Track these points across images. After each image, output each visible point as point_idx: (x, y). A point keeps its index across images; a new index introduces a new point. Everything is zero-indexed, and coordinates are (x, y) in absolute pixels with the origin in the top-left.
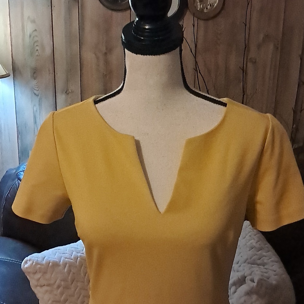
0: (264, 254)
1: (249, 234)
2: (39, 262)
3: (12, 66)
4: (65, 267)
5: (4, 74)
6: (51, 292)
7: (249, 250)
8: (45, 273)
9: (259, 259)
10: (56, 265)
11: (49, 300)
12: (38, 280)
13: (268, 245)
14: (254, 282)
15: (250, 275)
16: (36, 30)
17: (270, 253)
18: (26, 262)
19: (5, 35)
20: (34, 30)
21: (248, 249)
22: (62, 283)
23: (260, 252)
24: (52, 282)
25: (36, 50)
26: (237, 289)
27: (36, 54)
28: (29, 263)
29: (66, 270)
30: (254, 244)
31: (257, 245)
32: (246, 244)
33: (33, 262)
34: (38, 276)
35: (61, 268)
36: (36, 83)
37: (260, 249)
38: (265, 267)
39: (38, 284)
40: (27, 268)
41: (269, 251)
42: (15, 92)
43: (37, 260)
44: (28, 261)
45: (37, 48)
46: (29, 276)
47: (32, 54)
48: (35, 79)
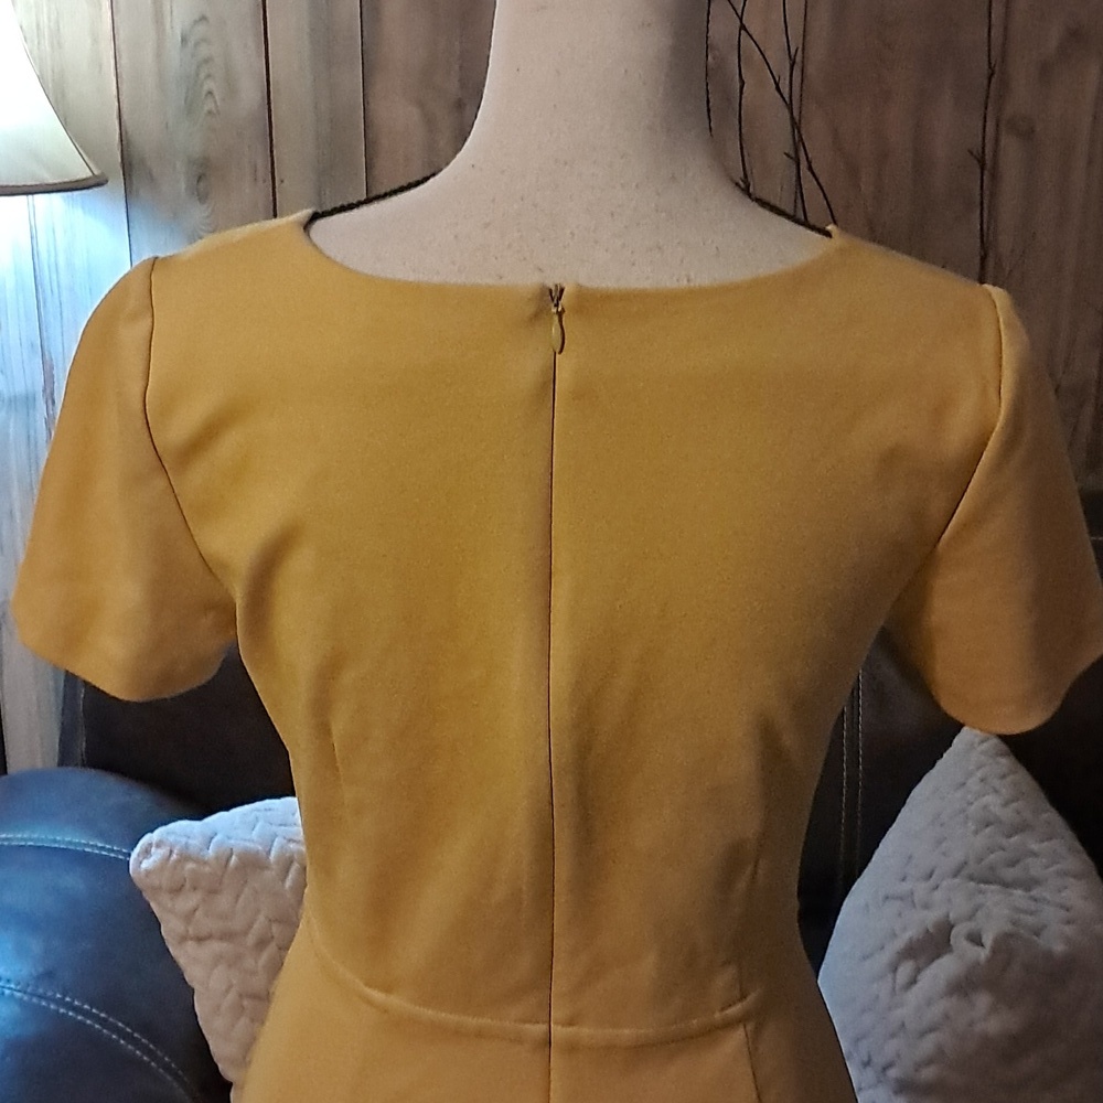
0: (1035, 847)
1: (979, 774)
2: (193, 851)
3: (119, 153)
4: (287, 872)
5: (84, 176)
6: (234, 962)
7: (976, 832)
8: (213, 892)
9: (1013, 863)
10: (252, 863)
11: (227, 991)
12: (189, 917)
13: (1052, 816)
14: (982, 946)
15: (971, 917)
16: (203, 18)
17: (1055, 844)
18: (147, 852)
19: (95, 40)
20: (197, 17)
21: (972, 826)
22: (275, 929)
23: (1015, 839)
24: (237, 924)
25: (204, 93)
26: (918, 970)
27: (206, 108)
28: (157, 855)
29: (288, 883)
30: (996, 810)
31: (1007, 814)
32: (964, 811)
33: (171, 852)
34: (188, 901)
35: (269, 875)
36: (208, 217)
37: (1020, 828)
38: (1032, 893)
39: (188, 931)
40: (148, 873)
41: (1051, 839)
42: (134, 248)
43: (187, 845)
44: (153, 849)
45: (209, 85)
46: (159, 904)
47: (190, 108)
48: (202, 198)
